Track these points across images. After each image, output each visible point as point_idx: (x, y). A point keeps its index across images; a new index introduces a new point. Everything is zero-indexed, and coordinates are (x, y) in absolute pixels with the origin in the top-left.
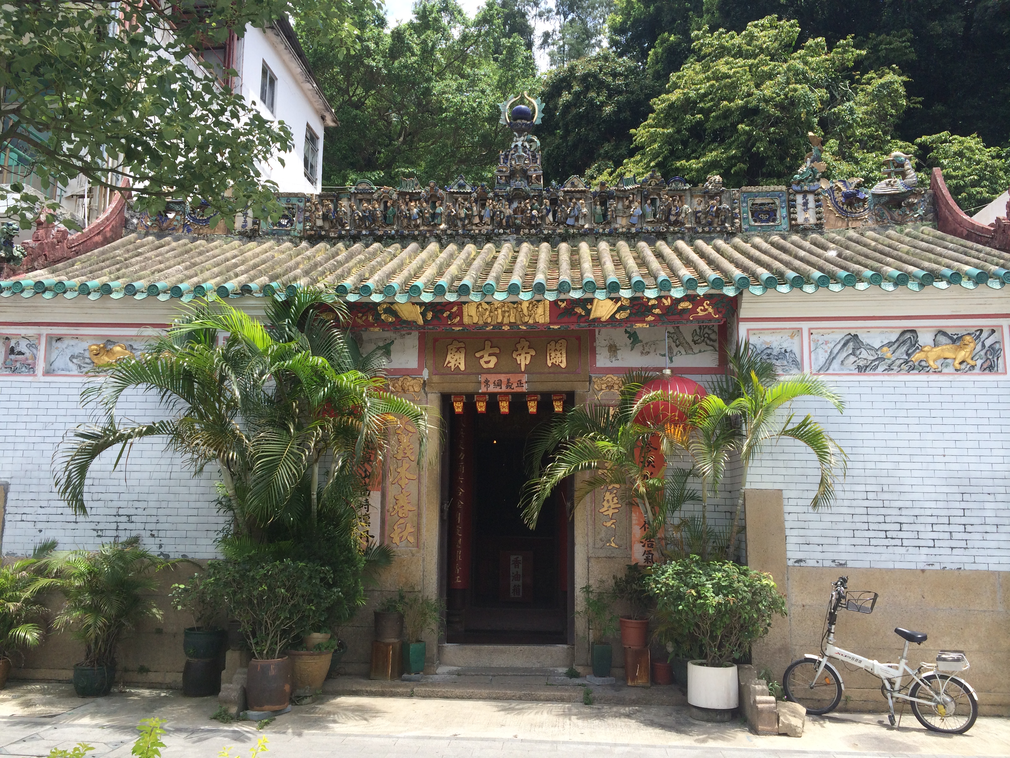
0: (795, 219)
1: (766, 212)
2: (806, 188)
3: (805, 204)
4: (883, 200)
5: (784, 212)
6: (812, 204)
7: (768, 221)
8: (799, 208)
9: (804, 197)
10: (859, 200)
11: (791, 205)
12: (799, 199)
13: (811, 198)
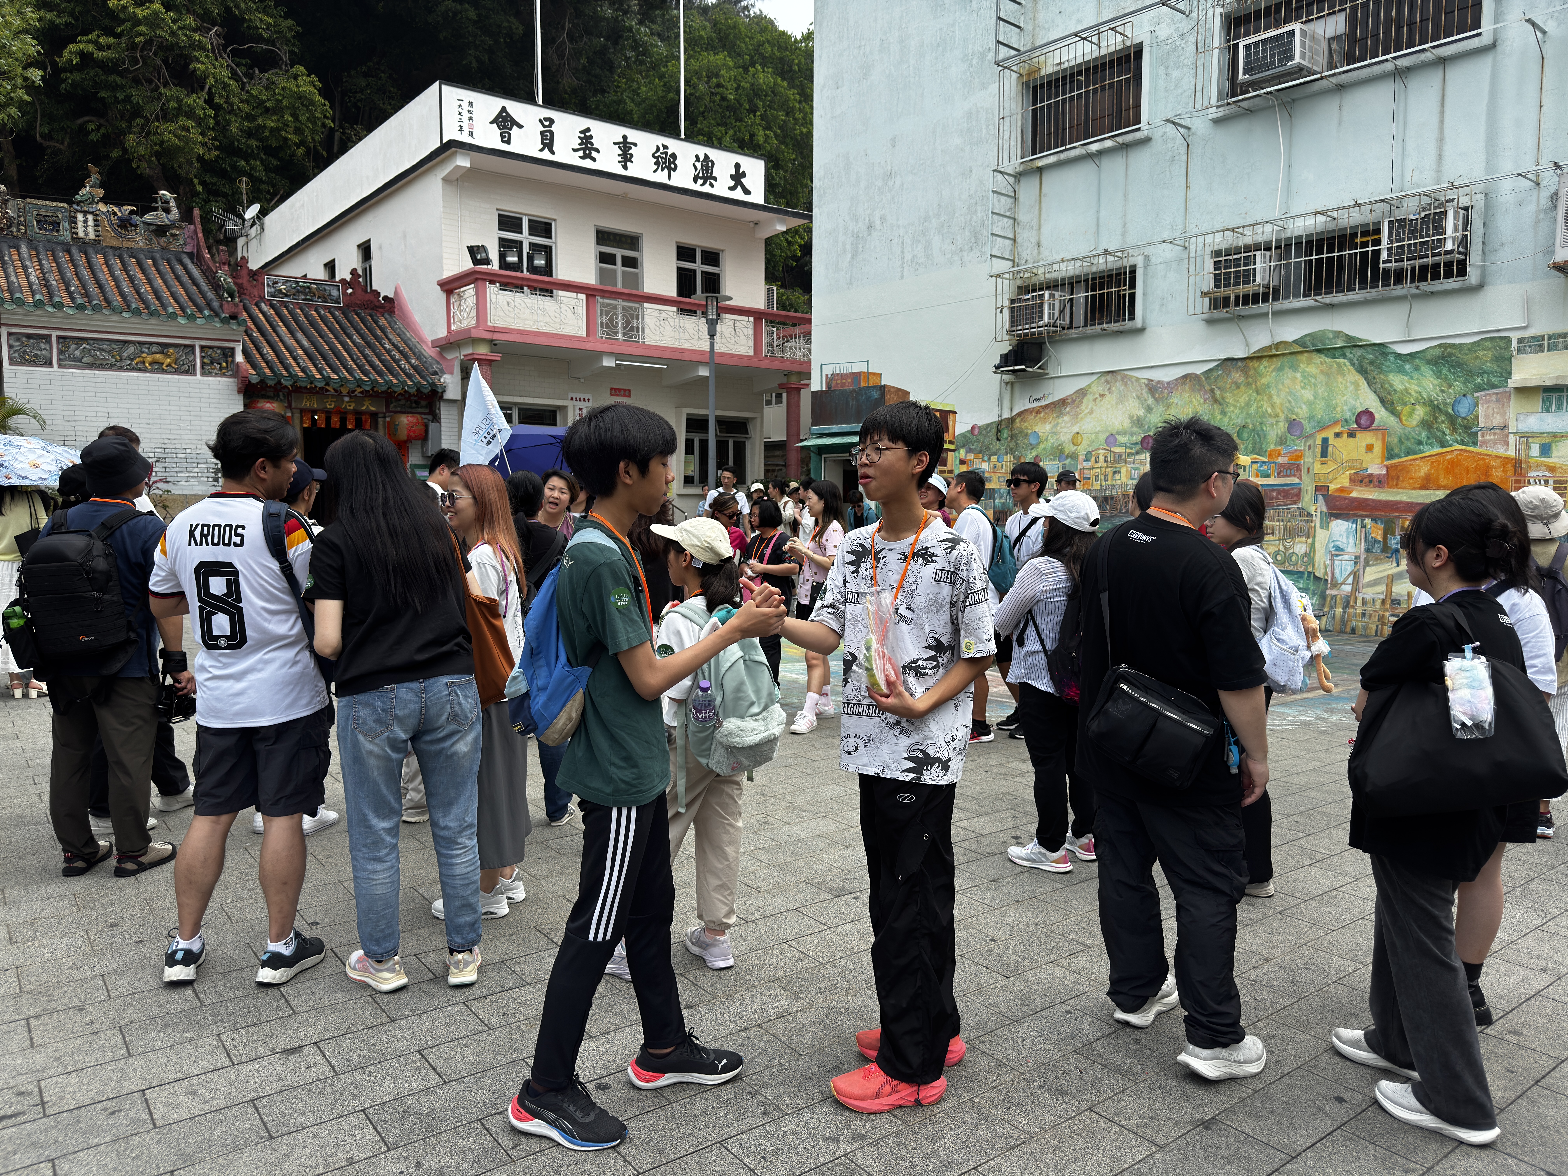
0: (77, 234)
1: (51, 223)
2: (86, 209)
3: (86, 222)
4: (152, 228)
5: (66, 225)
6: (91, 223)
7: (52, 230)
8: (80, 225)
9: (84, 216)
10: (132, 225)
11: (73, 221)
12: (80, 217)
13: (90, 217)
